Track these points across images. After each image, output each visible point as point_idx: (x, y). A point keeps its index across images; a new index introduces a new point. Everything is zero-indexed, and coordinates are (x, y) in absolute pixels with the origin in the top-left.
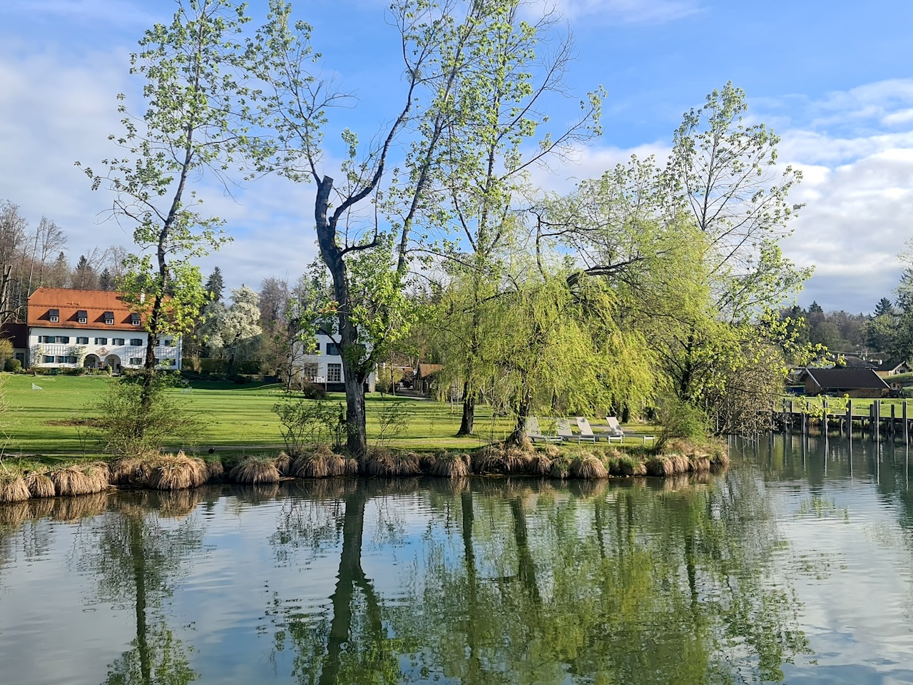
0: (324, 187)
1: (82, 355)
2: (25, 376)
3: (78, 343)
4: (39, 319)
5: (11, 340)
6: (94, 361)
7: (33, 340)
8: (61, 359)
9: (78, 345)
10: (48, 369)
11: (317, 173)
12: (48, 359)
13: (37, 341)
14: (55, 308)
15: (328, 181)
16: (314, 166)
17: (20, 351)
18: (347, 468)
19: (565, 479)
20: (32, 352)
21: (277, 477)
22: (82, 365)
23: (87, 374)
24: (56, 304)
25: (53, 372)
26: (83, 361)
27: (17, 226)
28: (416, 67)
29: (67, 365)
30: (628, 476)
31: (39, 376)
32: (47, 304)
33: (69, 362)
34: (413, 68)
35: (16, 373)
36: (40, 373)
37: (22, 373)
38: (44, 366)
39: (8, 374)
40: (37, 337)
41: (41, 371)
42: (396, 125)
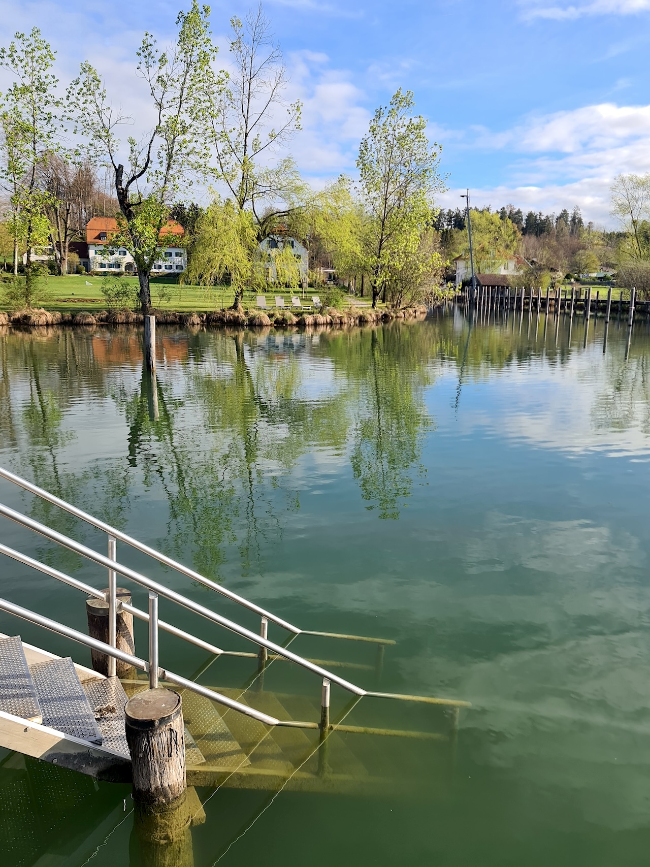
0: (119, 171)
1: (123, 263)
2: (86, 277)
3: (120, 254)
4: (94, 239)
5: (77, 253)
6: (132, 267)
7: (91, 253)
8: (110, 266)
9: (120, 256)
10: (102, 272)
11: (114, 163)
12: (102, 266)
13: (94, 253)
14: (104, 231)
15: (121, 166)
16: (113, 158)
17: (85, 260)
18: (137, 318)
19: (246, 325)
20: (91, 261)
21: (95, 322)
22: (124, 270)
23: (126, 275)
24: (104, 229)
25: (105, 274)
26: (124, 267)
27: (92, 170)
28: (161, 101)
29: (113, 270)
30: (284, 325)
31: (96, 277)
32: (98, 228)
33: (116, 268)
34: (159, 101)
35: (82, 274)
36: (96, 274)
37: (85, 275)
38: (98, 270)
39: (77, 275)
40: (94, 251)
41: (97, 274)
42: (154, 135)
